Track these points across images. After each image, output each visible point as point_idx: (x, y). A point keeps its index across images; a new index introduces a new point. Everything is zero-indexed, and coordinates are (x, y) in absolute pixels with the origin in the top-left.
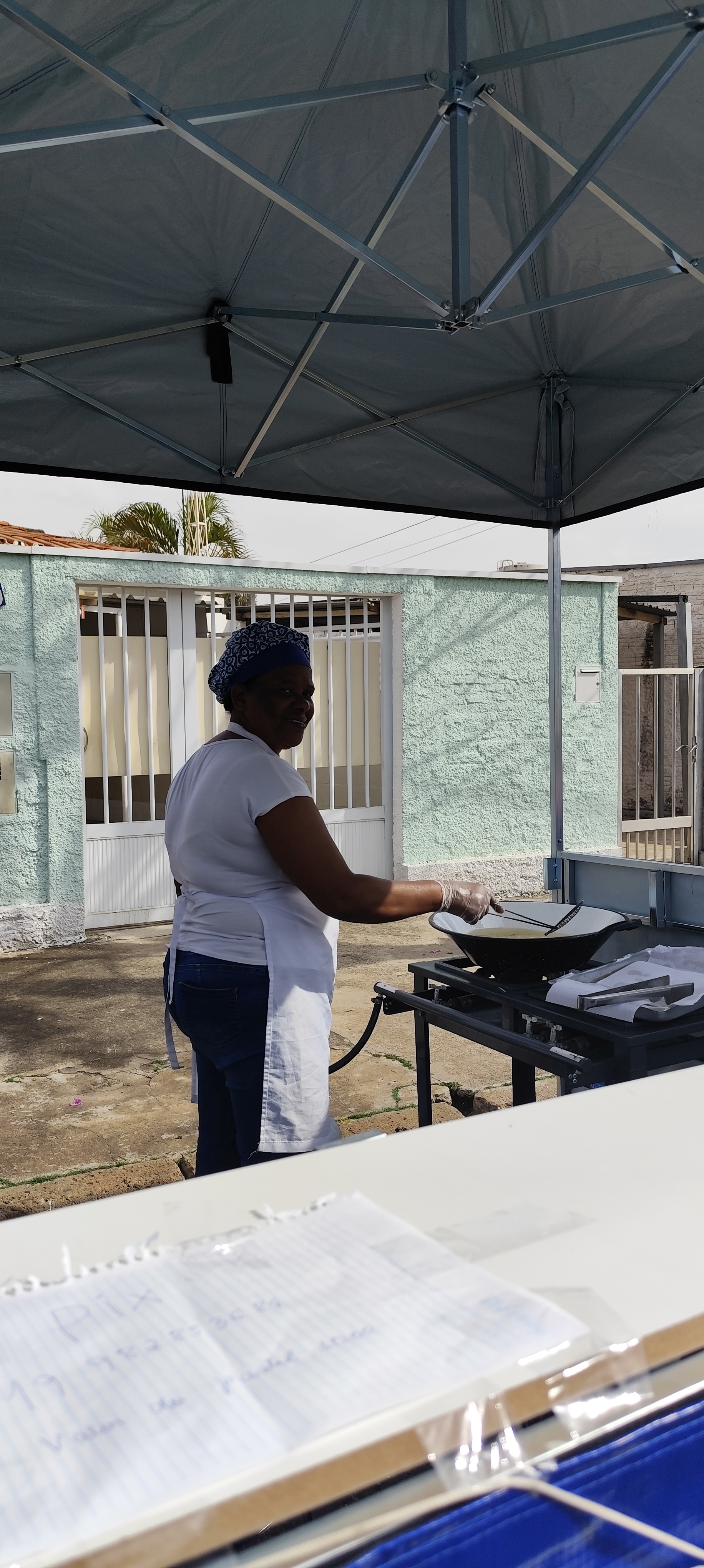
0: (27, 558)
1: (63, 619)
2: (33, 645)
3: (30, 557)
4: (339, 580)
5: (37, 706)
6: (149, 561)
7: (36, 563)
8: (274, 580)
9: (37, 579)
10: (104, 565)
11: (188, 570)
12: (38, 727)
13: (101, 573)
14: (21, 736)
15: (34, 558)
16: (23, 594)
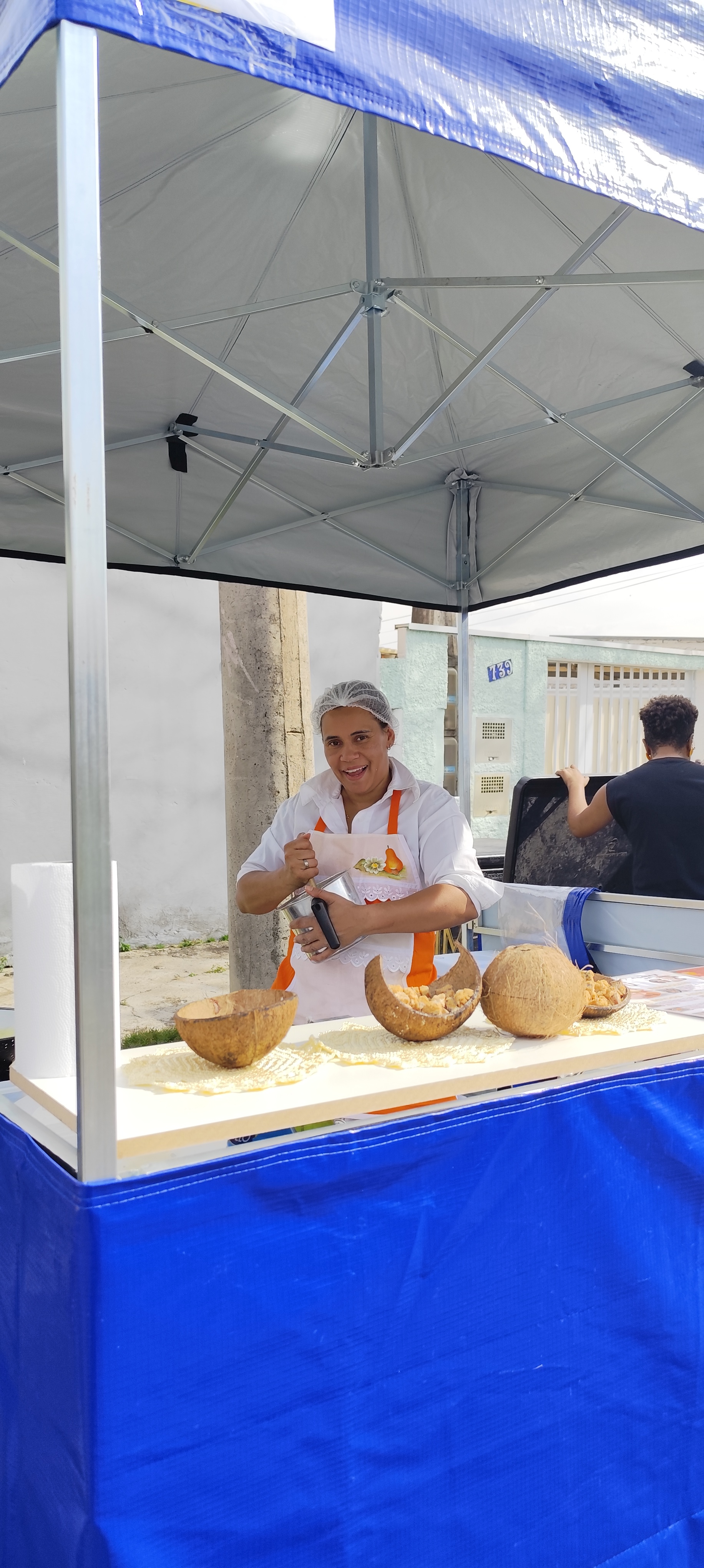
0: (524, 642)
1: (541, 684)
2: (524, 701)
3: (526, 643)
4: (677, 659)
5: (524, 743)
6: (584, 646)
7: (530, 645)
8: (645, 659)
9: (530, 656)
10: (562, 648)
11: (603, 651)
12: (524, 757)
13: (561, 653)
14: (515, 763)
15: (529, 642)
16: (521, 666)
